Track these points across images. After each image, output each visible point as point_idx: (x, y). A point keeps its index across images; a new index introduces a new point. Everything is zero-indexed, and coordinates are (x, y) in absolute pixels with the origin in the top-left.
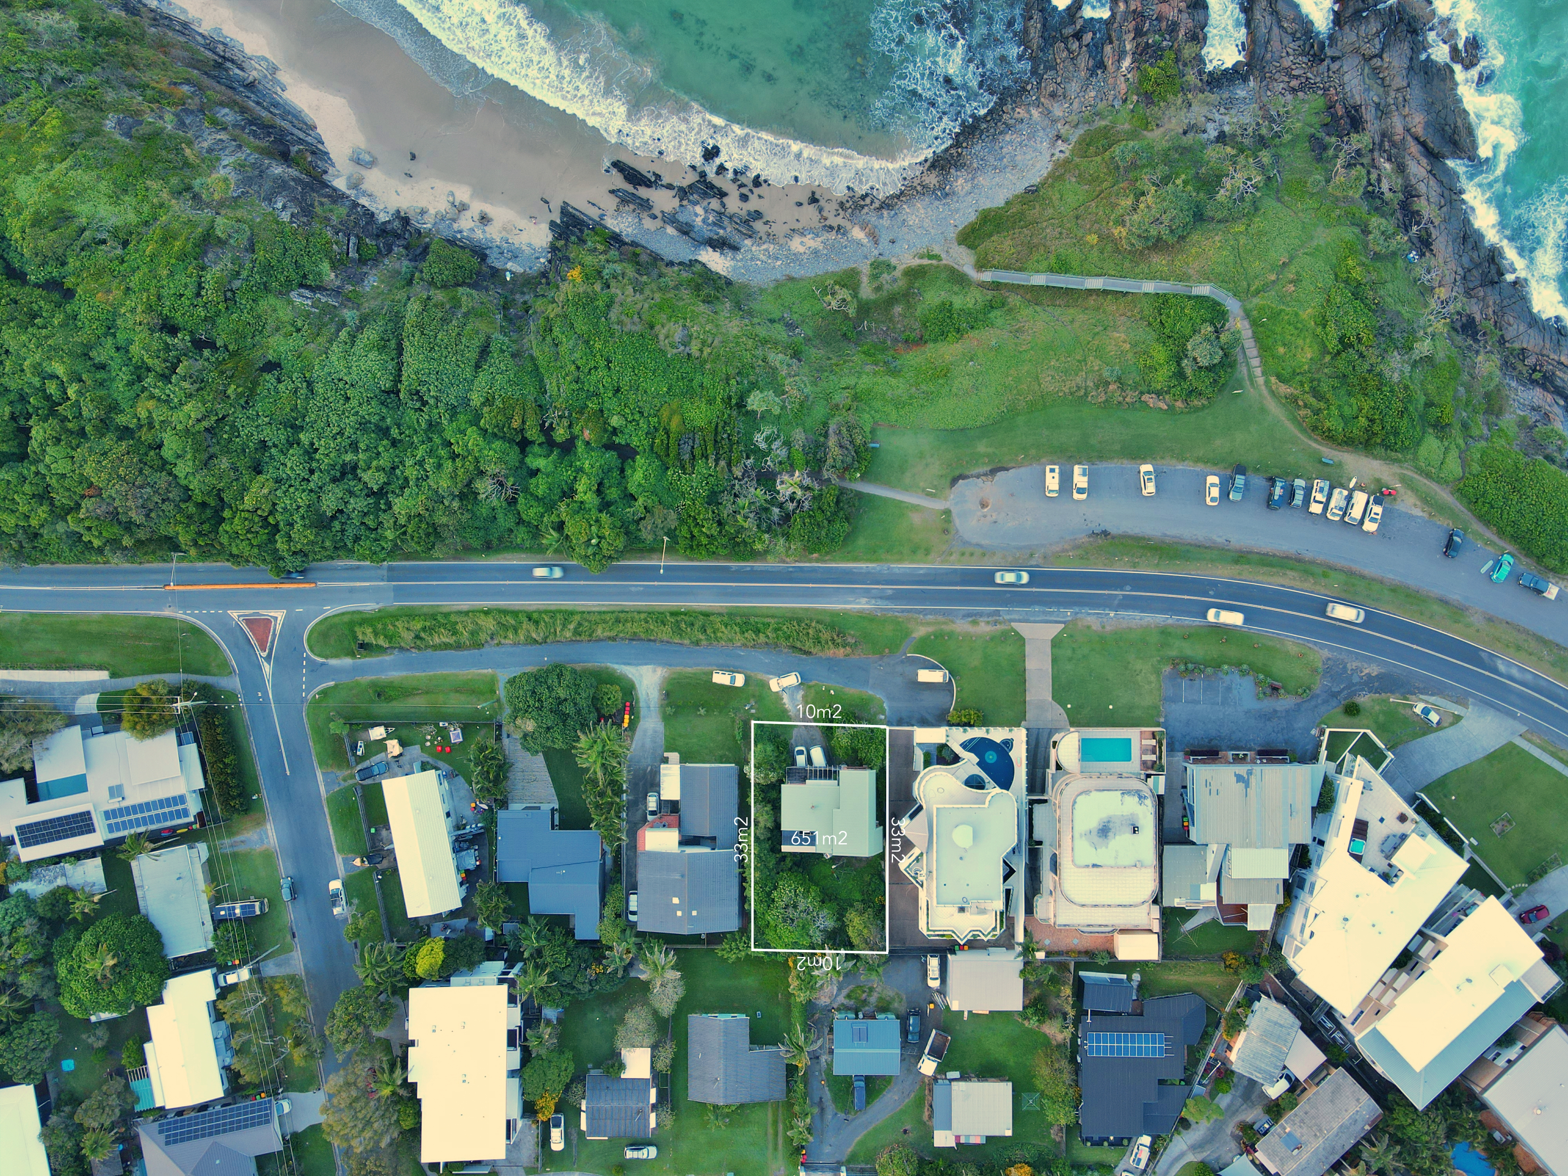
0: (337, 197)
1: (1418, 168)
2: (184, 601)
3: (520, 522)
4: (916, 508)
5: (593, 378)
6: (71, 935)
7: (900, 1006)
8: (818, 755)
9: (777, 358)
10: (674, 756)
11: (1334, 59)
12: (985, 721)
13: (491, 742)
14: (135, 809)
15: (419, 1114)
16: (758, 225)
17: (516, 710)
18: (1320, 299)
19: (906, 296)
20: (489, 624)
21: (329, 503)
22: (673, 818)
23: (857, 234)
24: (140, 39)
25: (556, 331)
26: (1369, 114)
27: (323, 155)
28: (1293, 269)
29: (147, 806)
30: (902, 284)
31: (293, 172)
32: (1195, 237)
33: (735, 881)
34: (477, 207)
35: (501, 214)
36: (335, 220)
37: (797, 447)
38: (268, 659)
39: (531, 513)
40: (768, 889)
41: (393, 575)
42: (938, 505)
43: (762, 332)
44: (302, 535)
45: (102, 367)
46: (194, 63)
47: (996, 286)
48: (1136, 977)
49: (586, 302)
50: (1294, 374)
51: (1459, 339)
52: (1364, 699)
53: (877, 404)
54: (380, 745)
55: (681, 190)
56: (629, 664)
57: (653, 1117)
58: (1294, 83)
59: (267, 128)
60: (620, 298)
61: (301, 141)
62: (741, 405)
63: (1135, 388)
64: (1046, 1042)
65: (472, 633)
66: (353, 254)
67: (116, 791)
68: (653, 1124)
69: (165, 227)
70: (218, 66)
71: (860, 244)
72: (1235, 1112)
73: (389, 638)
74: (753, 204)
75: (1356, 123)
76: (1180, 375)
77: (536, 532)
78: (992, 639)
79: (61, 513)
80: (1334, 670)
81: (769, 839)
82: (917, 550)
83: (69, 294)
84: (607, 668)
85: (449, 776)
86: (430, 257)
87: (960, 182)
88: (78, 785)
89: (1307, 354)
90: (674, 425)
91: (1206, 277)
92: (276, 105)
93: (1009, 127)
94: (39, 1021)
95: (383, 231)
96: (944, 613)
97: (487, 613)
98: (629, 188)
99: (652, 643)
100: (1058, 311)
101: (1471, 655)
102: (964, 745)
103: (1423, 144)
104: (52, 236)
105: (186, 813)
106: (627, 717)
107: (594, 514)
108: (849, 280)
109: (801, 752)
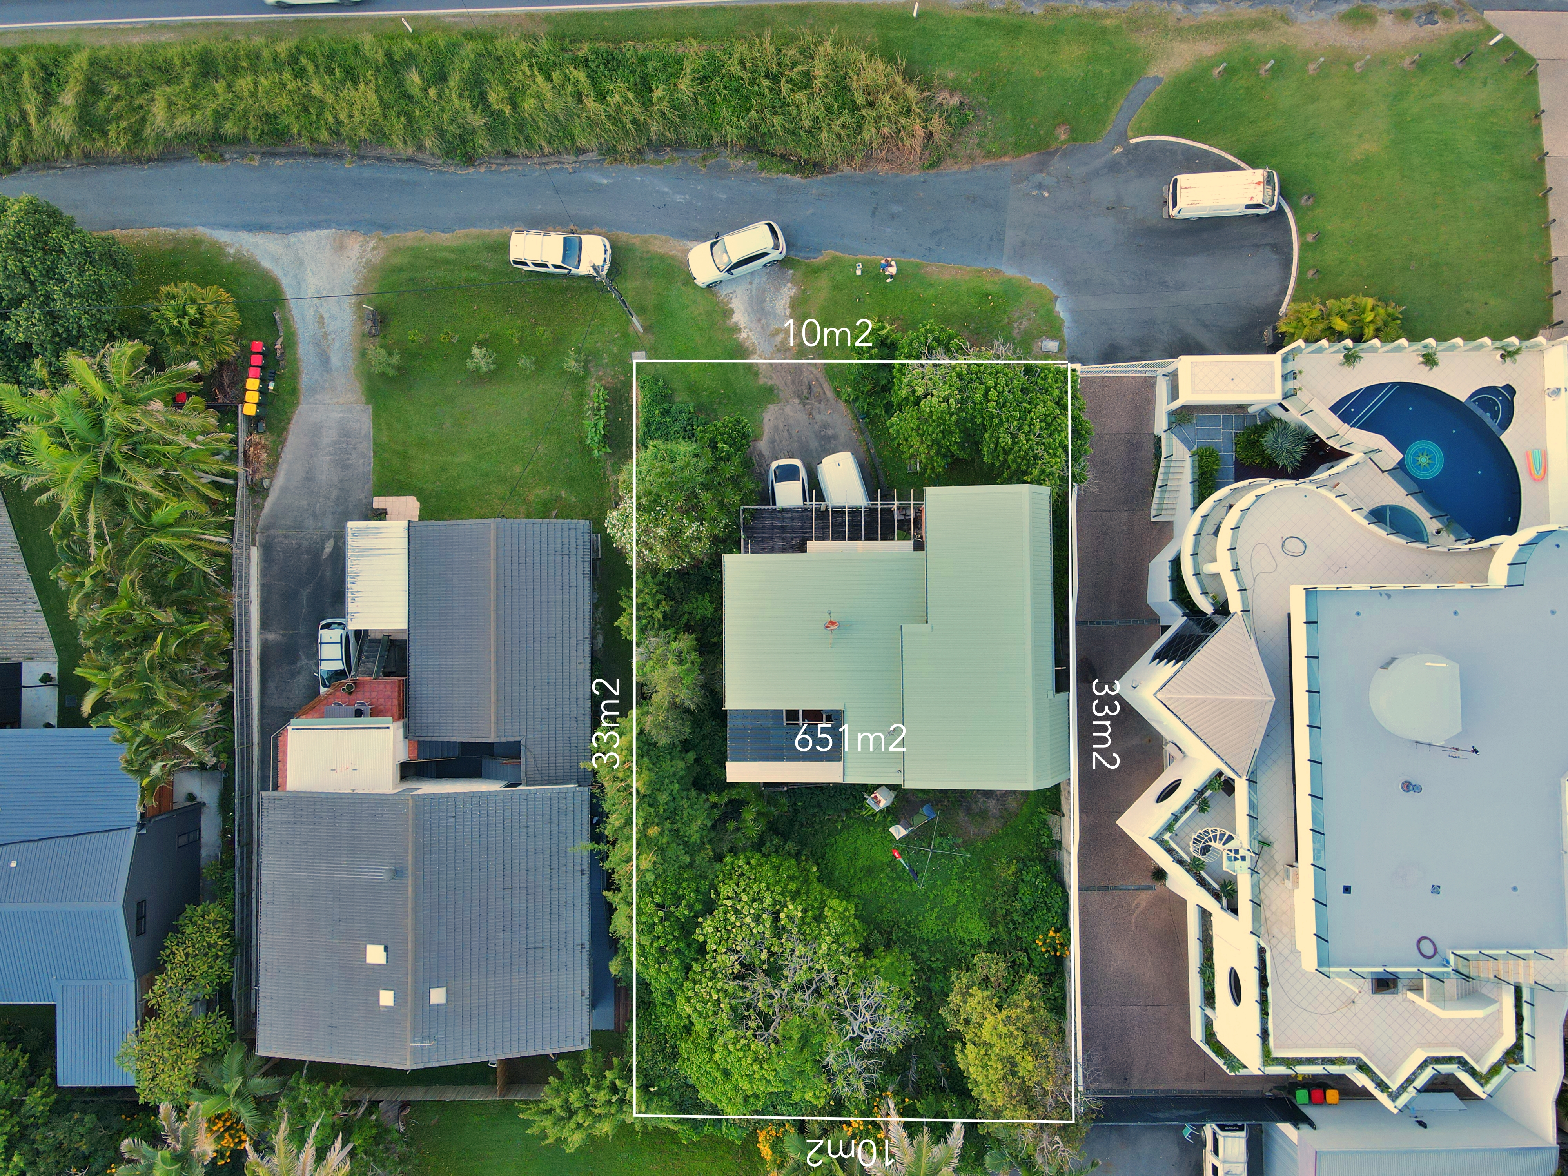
12: (1415, 326)
22: (388, 689)
33: (577, 887)
40: (682, 911)
56: (262, 228)
78: (1423, 65)
81: (686, 746)
84: (197, 242)
99: (329, 163)
106: (253, 384)
109: (789, 474)
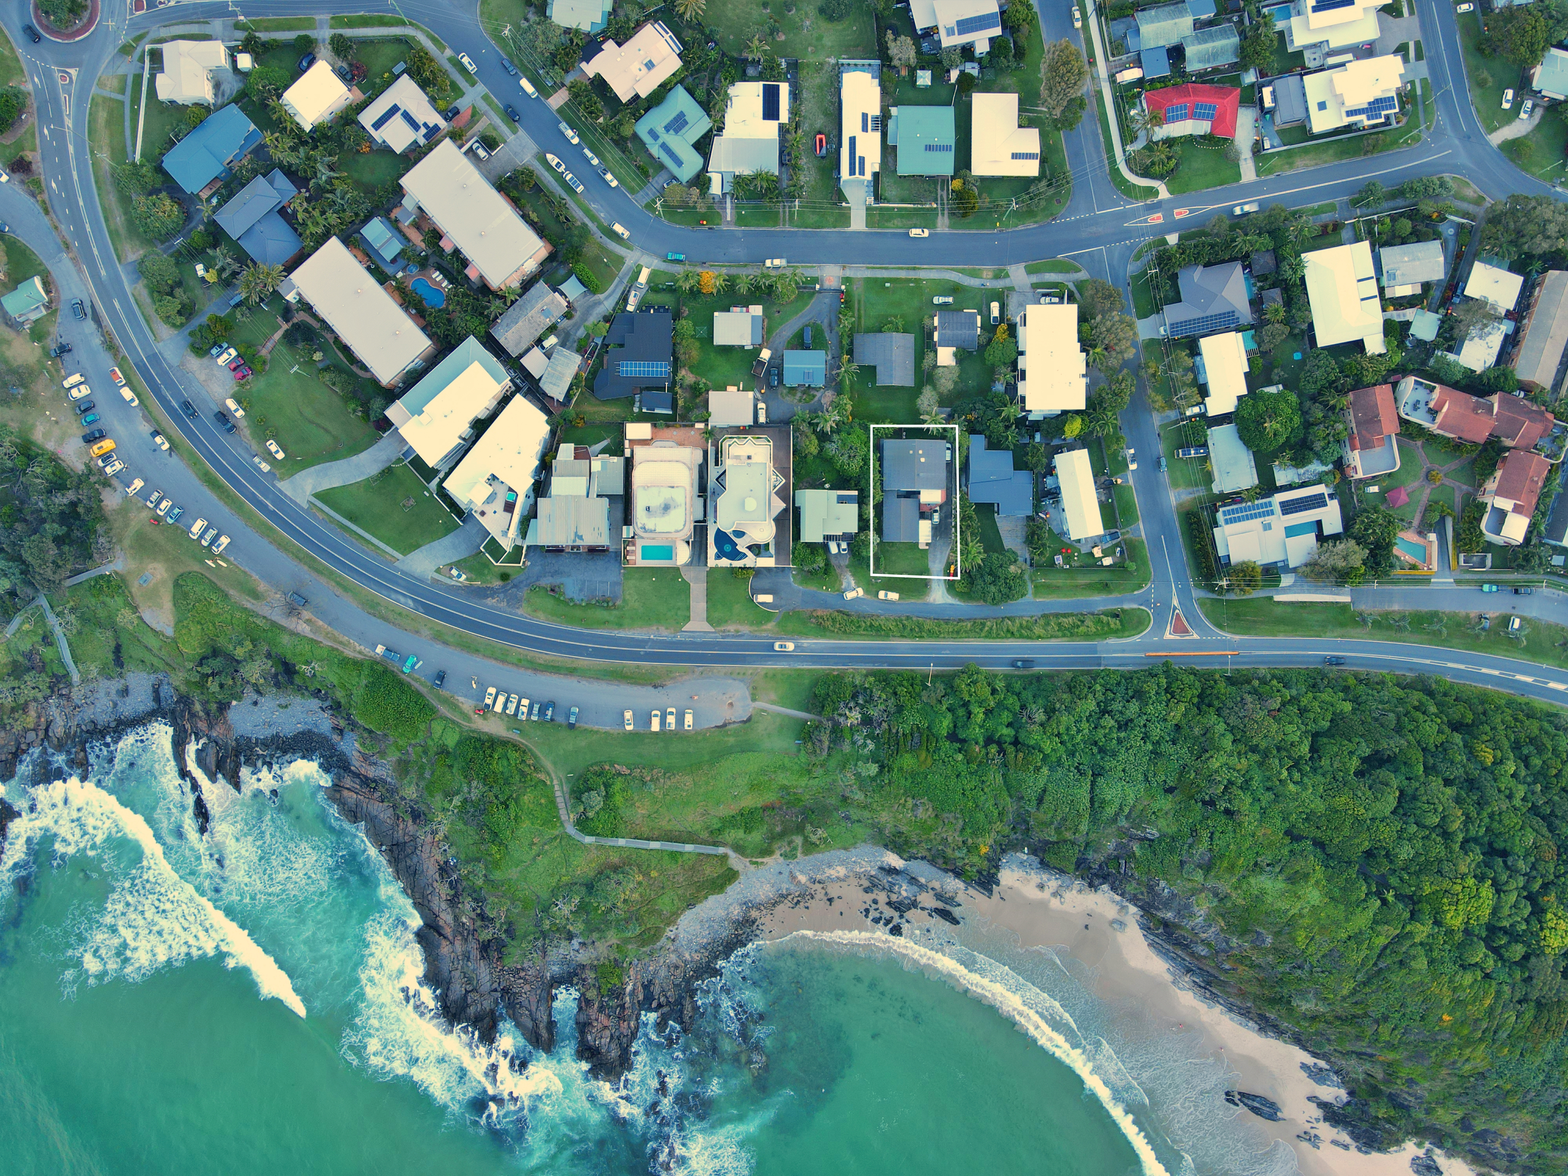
0: (1134, 900)
1: (446, 918)
2: (1225, 645)
3: (1018, 694)
4: (773, 703)
5: (973, 783)
6: (1293, 440)
7: (782, 390)
8: (833, 548)
9: (859, 796)
10: (922, 546)
11: (495, 990)
12: (732, 570)
13: (1036, 558)
14: (1255, 516)
15: (1079, 332)
16: (866, 884)
17: (1021, 577)
18: (519, 833)
19: (773, 838)
20: (1038, 630)
21: (1134, 707)
22: (923, 509)
23: (803, 878)
24: (1256, 998)
25: (996, 814)
26: (475, 953)
27: (1145, 928)
28: (534, 852)
29: (1248, 518)
30: (775, 846)
31: (1160, 914)
32: (592, 874)
33: (885, 471)
34: (1046, 895)
35: (1031, 891)
36: (1134, 883)
37: (848, 741)
38: (1175, 608)
39: (1011, 700)
41: (1098, 661)
42: (760, 704)
43: (866, 814)
44: (1151, 687)
45: (1268, 789)
46: (1223, 984)
47: (715, 844)
48: (636, 410)
49: (977, 832)
50: (535, 786)
51: (424, 808)
52: (497, 583)
53: (796, 767)
54: (1106, 553)
55: (916, 907)
56: (951, 605)
57: (936, 323)
58: (522, 974)
59: (1178, 943)
60: (956, 834)
61: (1157, 935)
62: (882, 767)
63: (634, 777)
64: (692, 368)
65: (1048, 624)
66: (1123, 862)
67: (1267, 527)
68: (936, 319)
69: (1233, 875)
70: (1209, 983)
71: (802, 872)
72: (575, 325)
73: (1100, 621)
74: (869, 897)
75: (485, 948)
76: (607, 786)
77: (1009, 688)
78: (727, 621)
79: (1294, 700)
80: (515, 601)
81: (862, 497)
82: (771, 677)
83: (1288, 833)
84: (964, 602)
85: (1064, 533)
86: (1074, 860)
87: (736, 912)
88: (1291, 531)
89: (527, 799)
90: (924, 754)
91: (585, 848)
92: (1173, 959)
93: (705, 948)
94: (1311, 389)
95: (1105, 878)
96: (756, 637)
97: (1039, 637)
98: (948, 908)
99: (936, 618)
100: (678, 827)
101: (429, 610)
102: (745, 556)
103: (440, 934)
104: (1298, 868)
105: (1224, 513)
107: (973, 699)
108: (810, 847)
109: (844, 550)
